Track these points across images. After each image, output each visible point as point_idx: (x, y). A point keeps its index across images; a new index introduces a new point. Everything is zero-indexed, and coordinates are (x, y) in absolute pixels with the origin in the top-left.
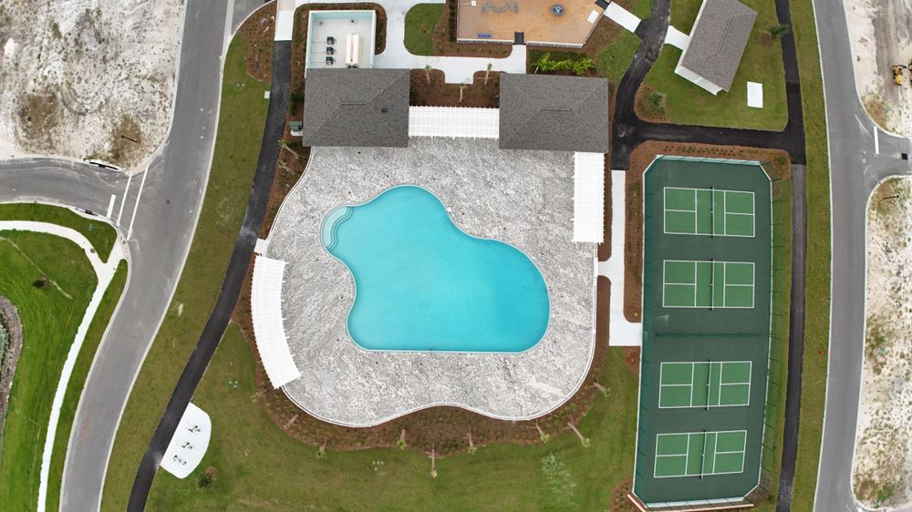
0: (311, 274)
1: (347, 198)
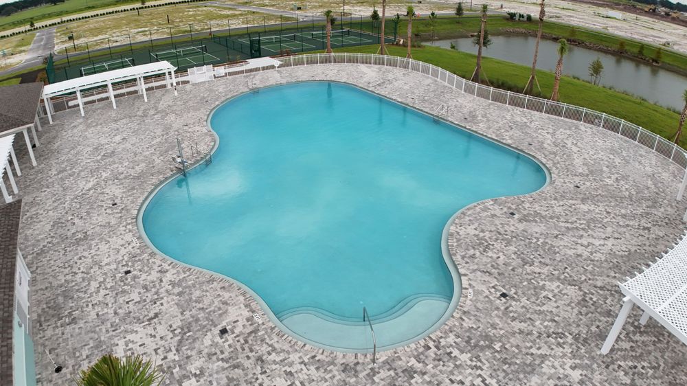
1: (250, 329)
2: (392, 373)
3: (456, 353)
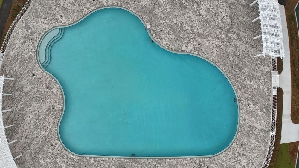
1: (59, 21)
3: (31, 53)
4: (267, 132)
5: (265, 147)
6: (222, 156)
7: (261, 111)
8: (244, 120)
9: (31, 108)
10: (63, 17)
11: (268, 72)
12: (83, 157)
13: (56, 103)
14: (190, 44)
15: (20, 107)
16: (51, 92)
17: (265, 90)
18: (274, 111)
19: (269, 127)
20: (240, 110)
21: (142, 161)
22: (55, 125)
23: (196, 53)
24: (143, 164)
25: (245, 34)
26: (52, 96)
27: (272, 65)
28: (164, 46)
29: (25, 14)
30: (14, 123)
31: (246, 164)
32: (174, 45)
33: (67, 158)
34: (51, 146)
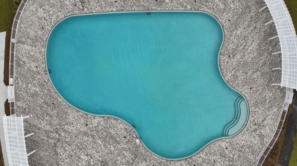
0: (255, 76)
1: (229, 143)
2: (252, 123)
3: (255, 110)
4: (19, 42)
5: (21, 28)
6: (62, 16)
7: (24, 62)
8: (40, 52)
9: (251, 56)
10: (224, 148)
11: (18, 101)
12: (198, 10)
13: (227, 62)
14: (96, 125)
15: (263, 57)
16: (233, 72)
17: (21, 82)
18: (12, 62)
19: (17, 47)
20: (45, 61)
21: (140, 8)
22: (227, 40)
23: (89, 116)
24: (139, 5)
25: (42, 137)
26: (232, 68)
27: (15, 108)
28: (122, 122)
29: (264, 150)
30: (269, 41)
31: (39, 10)
32: (111, 123)
33: (214, 9)
34: (230, 19)
